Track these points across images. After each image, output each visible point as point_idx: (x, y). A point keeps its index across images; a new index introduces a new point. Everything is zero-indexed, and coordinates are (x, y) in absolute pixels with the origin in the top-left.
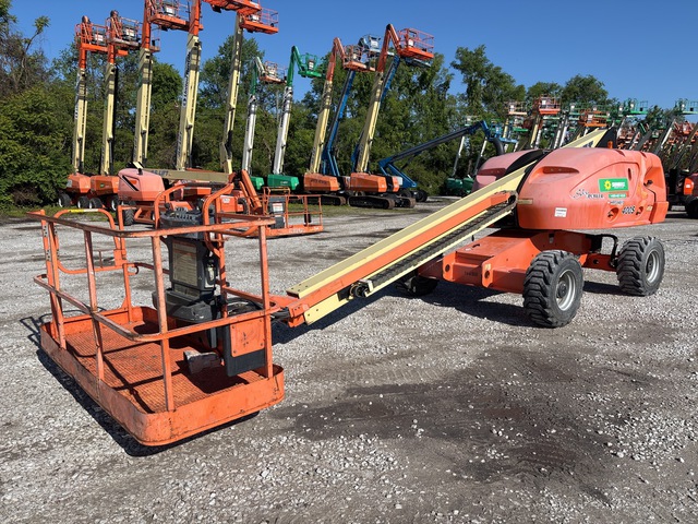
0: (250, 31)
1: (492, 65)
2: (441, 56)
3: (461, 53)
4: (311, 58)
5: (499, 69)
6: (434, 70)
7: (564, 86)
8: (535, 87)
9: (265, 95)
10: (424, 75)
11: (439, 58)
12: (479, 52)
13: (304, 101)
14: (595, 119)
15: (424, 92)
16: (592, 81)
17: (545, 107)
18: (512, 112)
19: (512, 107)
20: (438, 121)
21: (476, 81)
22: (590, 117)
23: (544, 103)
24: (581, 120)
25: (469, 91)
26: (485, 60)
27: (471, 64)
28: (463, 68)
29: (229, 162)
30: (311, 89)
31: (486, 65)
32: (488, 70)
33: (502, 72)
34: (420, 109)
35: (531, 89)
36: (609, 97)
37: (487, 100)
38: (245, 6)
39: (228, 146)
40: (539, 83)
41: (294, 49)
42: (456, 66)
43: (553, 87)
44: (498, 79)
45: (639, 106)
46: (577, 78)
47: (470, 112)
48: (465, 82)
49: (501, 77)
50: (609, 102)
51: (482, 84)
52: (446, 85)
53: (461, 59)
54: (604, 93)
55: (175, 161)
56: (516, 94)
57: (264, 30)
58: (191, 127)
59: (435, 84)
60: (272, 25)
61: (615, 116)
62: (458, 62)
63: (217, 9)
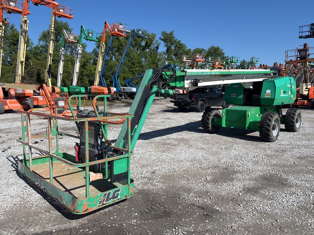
0: (59, 17)
1: (177, 39)
2: (155, 35)
3: (164, 33)
4: (90, 31)
5: (180, 41)
6: (151, 41)
7: (207, 50)
8: (195, 50)
9: (73, 49)
10: (147, 42)
11: (154, 36)
12: (171, 34)
13: (92, 52)
14: (219, 64)
15: (147, 50)
16: (218, 48)
17: (198, 58)
18: (184, 60)
19: (185, 58)
20: (154, 63)
21: (170, 46)
22: (217, 63)
23: (198, 56)
24: (214, 64)
25: (167, 51)
26: (174, 37)
27: (168, 39)
28: (165, 40)
29: (50, 80)
30: (95, 47)
31: (174, 39)
32: (175, 41)
33: (181, 43)
34: (146, 58)
35: (193, 50)
36: (225, 55)
37: (175, 55)
38: (51, 3)
39: (49, 72)
40: (197, 48)
41: (82, 27)
42: (162, 40)
43: (203, 50)
44: (180, 46)
45: (236, 59)
46: (212, 47)
47: (168, 59)
48: (165, 46)
49: (181, 45)
50: (225, 57)
51: (173, 48)
52: (157, 48)
53: (163, 36)
54: (223, 54)
55: (15, 79)
56: (187, 53)
57: (66, 17)
58: (23, 62)
59: (153, 47)
60: (70, 15)
61: (227, 63)
62: (163, 38)
63: (36, 4)
